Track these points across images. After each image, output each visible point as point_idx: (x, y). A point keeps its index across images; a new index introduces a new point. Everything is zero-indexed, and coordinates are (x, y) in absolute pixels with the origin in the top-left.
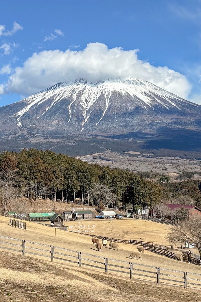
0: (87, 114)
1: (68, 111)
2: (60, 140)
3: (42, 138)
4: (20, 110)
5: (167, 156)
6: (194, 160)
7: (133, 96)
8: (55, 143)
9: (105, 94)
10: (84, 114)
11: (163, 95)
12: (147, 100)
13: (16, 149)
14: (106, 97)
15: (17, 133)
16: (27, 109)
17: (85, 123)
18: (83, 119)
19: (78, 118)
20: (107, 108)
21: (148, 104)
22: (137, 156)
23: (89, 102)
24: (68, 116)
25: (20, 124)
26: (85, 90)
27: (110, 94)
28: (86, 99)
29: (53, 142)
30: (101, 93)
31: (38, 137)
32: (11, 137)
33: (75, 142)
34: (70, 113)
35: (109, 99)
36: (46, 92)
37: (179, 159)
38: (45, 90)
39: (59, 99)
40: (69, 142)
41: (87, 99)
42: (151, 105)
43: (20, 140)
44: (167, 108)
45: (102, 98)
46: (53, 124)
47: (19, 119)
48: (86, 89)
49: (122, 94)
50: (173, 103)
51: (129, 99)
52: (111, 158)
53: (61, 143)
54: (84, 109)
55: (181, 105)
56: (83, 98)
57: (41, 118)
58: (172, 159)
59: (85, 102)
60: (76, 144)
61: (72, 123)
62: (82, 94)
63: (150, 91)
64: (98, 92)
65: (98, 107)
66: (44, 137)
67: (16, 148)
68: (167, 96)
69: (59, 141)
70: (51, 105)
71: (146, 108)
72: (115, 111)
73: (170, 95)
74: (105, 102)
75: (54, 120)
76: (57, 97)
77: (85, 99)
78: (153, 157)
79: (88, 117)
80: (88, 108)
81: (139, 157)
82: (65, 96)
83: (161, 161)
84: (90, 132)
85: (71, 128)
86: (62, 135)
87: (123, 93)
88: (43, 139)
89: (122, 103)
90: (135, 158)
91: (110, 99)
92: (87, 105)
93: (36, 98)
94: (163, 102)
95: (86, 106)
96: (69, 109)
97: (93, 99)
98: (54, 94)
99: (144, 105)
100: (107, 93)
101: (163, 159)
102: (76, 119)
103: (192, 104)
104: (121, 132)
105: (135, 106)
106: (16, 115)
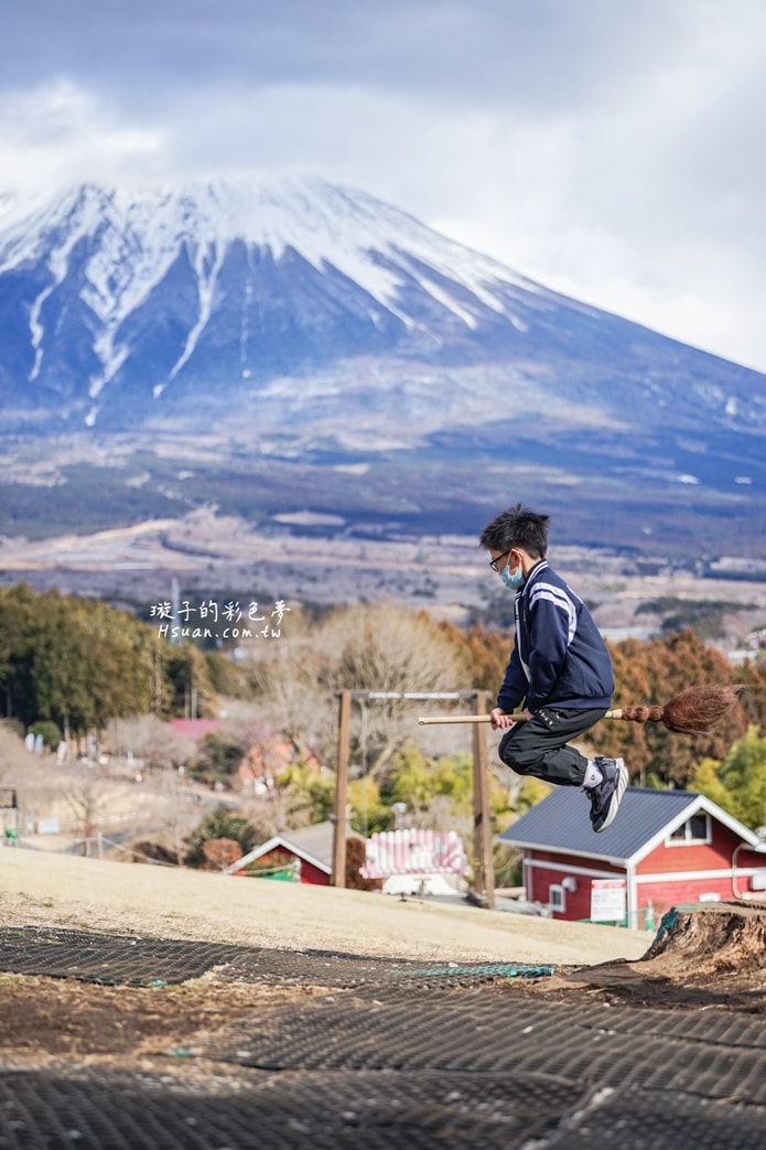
0: (112, 346)
1: (30, 330)
7: (319, 267)
9: (195, 256)
10: (103, 345)
12: (380, 285)
14: (199, 266)
17: (107, 386)
18: (96, 365)
19: (71, 359)
20: (205, 316)
21: (384, 302)
23: (125, 289)
24: (31, 351)
26: (105, 238)
27: (221, 255)
28: (111, 278)
30: (177, 251)
33: (57, 475)
34: (36, 341)
35: (212, 278)
41: (116, 277)
42: (398, 305)
44: (469, 320)
45: (181, 273)
48: (110, 230)
49: (269, 256)
50: (495, 301)
51: (302, 280)
54: (100, 324)
55: (526, 307)
56: (97, 271)
59: (103, 288)
61: (47, 384)
62: (92, 256)
63: (393, 247)
64: (166, 246)
65: (166, 314)
68: (470, 268)
71: (375, 318)
72: (241, 333)
73: (481, 264)
74: (198, 289)
77: (105, 276)
78: (398, 537)
79: (122, 356)
80: (121, 314)
81: (336, 536)
87: (278, 252)
89: (275, 295)
91: (217, 277)
92: (114, 303)
94: (448, 295)
95: (111, 307)
96: (33, 322)
97: (144, 275)
99: (369, 307)
100: (203, 251)
102: (64, 367)
103: (573, 306)
104: (266, 429)
105: (328, 311)
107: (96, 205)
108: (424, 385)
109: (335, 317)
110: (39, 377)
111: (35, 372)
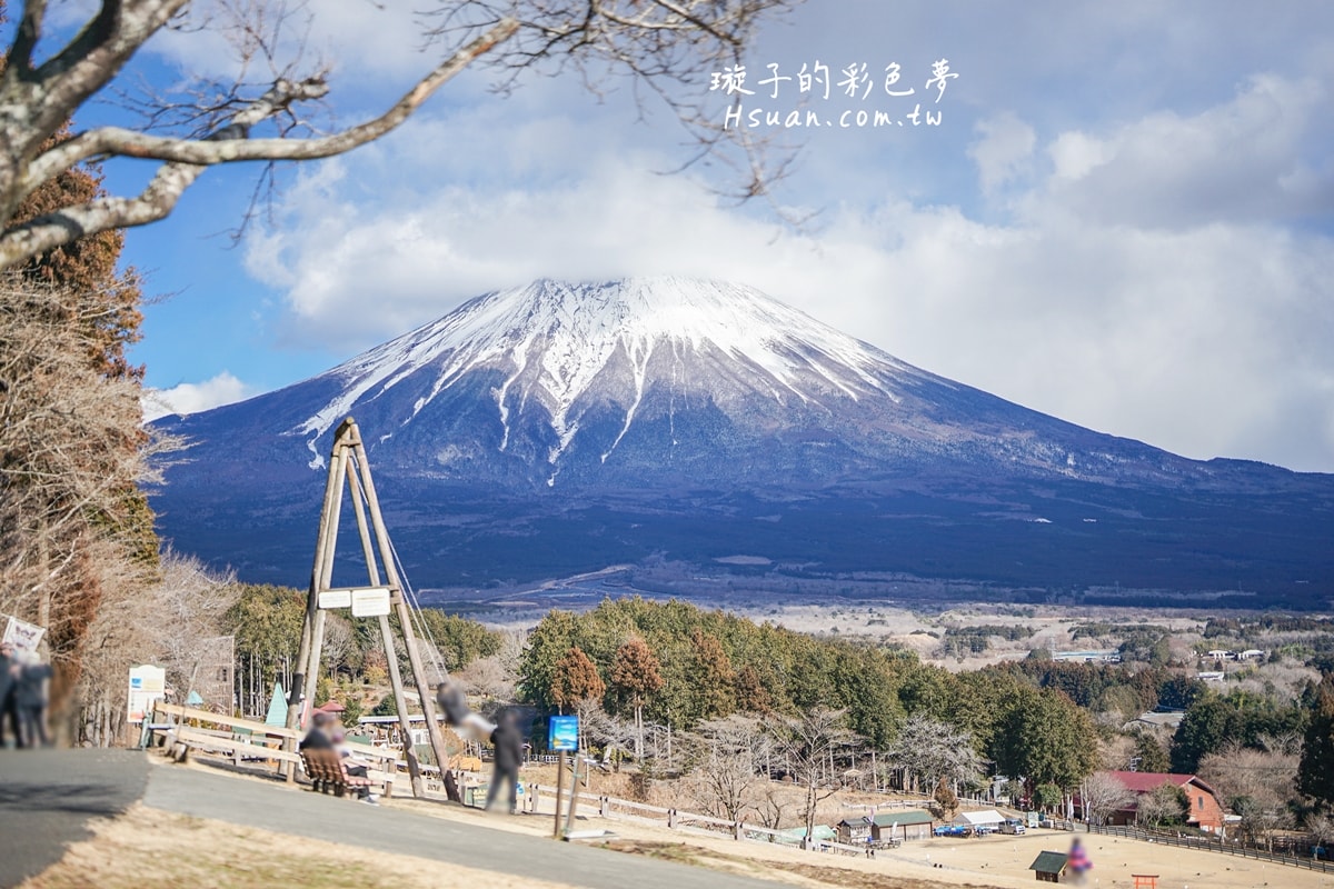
0: (566, 421)
1: (498, 410)
2: (474, 520)
3: (407, 514)
4: (320, 409)
5: (866, 570)
6: (961, 581)
7: (731, 355)
8: (458, 532)
9: (629, 348)
10: (558, 421)
11: (838, 349)
12: (780, 369)
14: (633, 357)
15: (310, 498)
16: (342, 405)
17: (562, 454)
18: (553, 438)
19: (533, 433)
20: (639, 398)
21: (784, 382)
22: (760, 571)
23: (574, 375)
24: (499, 429)
25: (321, 462)
26: (556, 335)
27: (650, 347)
28: (563, 367)
29: (448, 527)
30: (615, 345)
31: (392, 510)
32: (288, 512)
33: (531, 527)
34: (503, 419)
35: (644, 366)
36: (412, 342)
37: (909, 577)
38: (410, 336)
39: (461, 369)
40: (507, 525)
41: (566, 366)
42: (796, 385)
44: (853, 395)
45: (617, 361)
46: (444, 457)
47: (315, 444)
48: (561, 329)
49: (690, 348)
50: (873, 379)
51: (716, 365)
52: (672, 584)
53: (479, 529)
54: (555, 405)
55: (899, 383)
56: (550, 362)
57: (396, 438)
58: (886, 581)
59: (557, 377)
60: (536, 532)
61: (514, 454)
62: (547, 349)
63: (788, 338)
64: (606, 341)
65: (607, 395)
66: (412, 509)
68: (850, 352)
69: (471, 523)
70: (431, 388)
71: (777, 395)
72: (669, 410)
73: (861, 349)
74: (632, 375)
75: (444, 443)
76: (455, 358)
77: (558, 367)
78: (819, 574)
79: (574, 430)
80: (572, 397)
81: (767, 574)
82: (483, 356)
83: (852, 590)
84: (581, 487)
85: (510, 474)
86: (480, 501)
87: (696, 345)
88: (412, 518)
89: (694, 379)
90: (755, 581)
91: (648, 365)
92: (566, 387)
93: (377, 365)
94: (836, 375)
95: (563, 390)
96: (501, 405)
97: (588, 364)
98: (442, 348)
99: (771, 386)
100: (636, 345)
101: (852, 579)
102: (528, 440)
103: (935, 381)
104: (693, 486)
105: (739, 390)
106: (305, 428)
107: (549, 309)
108: (820, 448)
109: (745, 397)
110: (507, 448)
111: (504, 445)
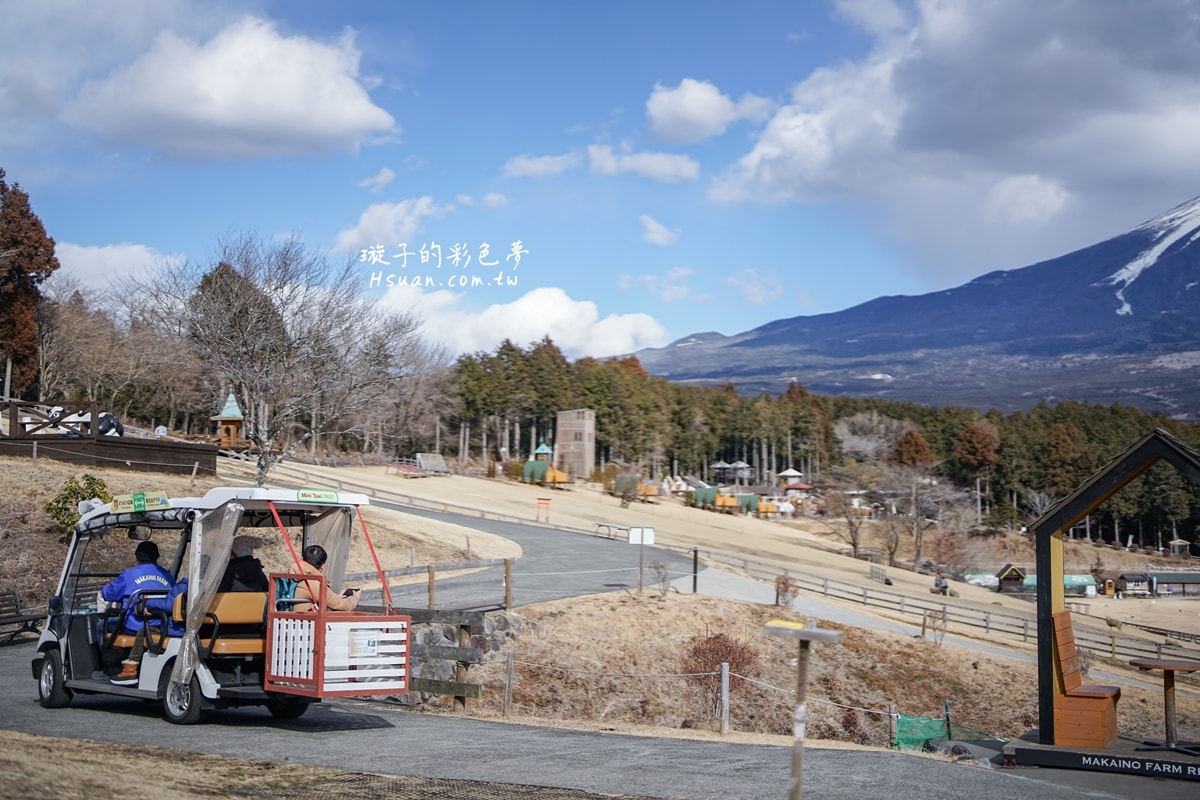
4: (1127, 263)
13: (1111, 391)
15: (1115, 340)
16: (1150, 258)
25: (1126, 308)
31: (1192, 350)
43: (1126, 363)
47: (1123, 293)
67: (1110, 388)
93: (1183, 220)
106: (1113, 280)
